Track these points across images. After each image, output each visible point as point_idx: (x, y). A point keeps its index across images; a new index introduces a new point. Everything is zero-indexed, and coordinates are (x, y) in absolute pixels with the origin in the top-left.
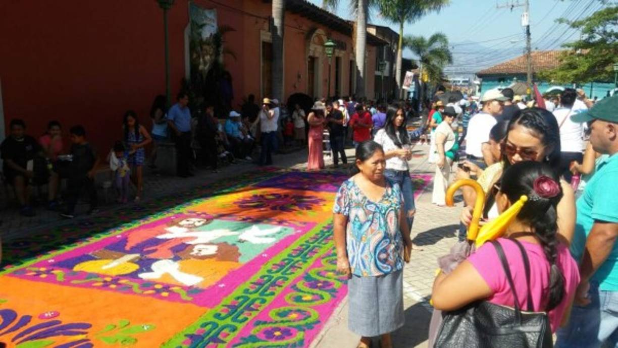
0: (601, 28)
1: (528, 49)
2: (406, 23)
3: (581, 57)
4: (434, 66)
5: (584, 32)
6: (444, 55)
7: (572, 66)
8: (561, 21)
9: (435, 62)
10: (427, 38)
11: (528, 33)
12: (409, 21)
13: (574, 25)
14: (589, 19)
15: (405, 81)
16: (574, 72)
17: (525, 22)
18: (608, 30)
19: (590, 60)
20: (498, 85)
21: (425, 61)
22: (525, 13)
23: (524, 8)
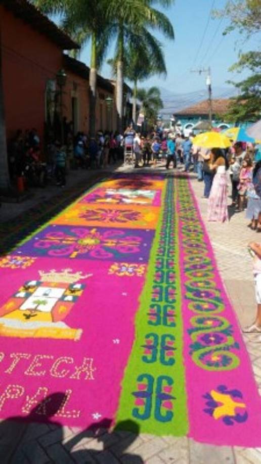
0: (252, 88)
1: (210, 100)
2: (138, 82)
3: (241, 106)
4: (152, 109)
5: (243, 90)
6: (158, 103)
7: (236, 112)
8: (229, 82)
9: (152, 107)
10: (147, 91)
11: (210, 89)
12: (140, 81)
13: (238, 86)
14: (245, 82)
15: (139, 119)
16: (238, 116)
17: (208, 82)
18: (256, 89)
19: (246, 108)
20: (187, 122)
21: (146, 106)
22: (208, 77)
23: (207, 73)
